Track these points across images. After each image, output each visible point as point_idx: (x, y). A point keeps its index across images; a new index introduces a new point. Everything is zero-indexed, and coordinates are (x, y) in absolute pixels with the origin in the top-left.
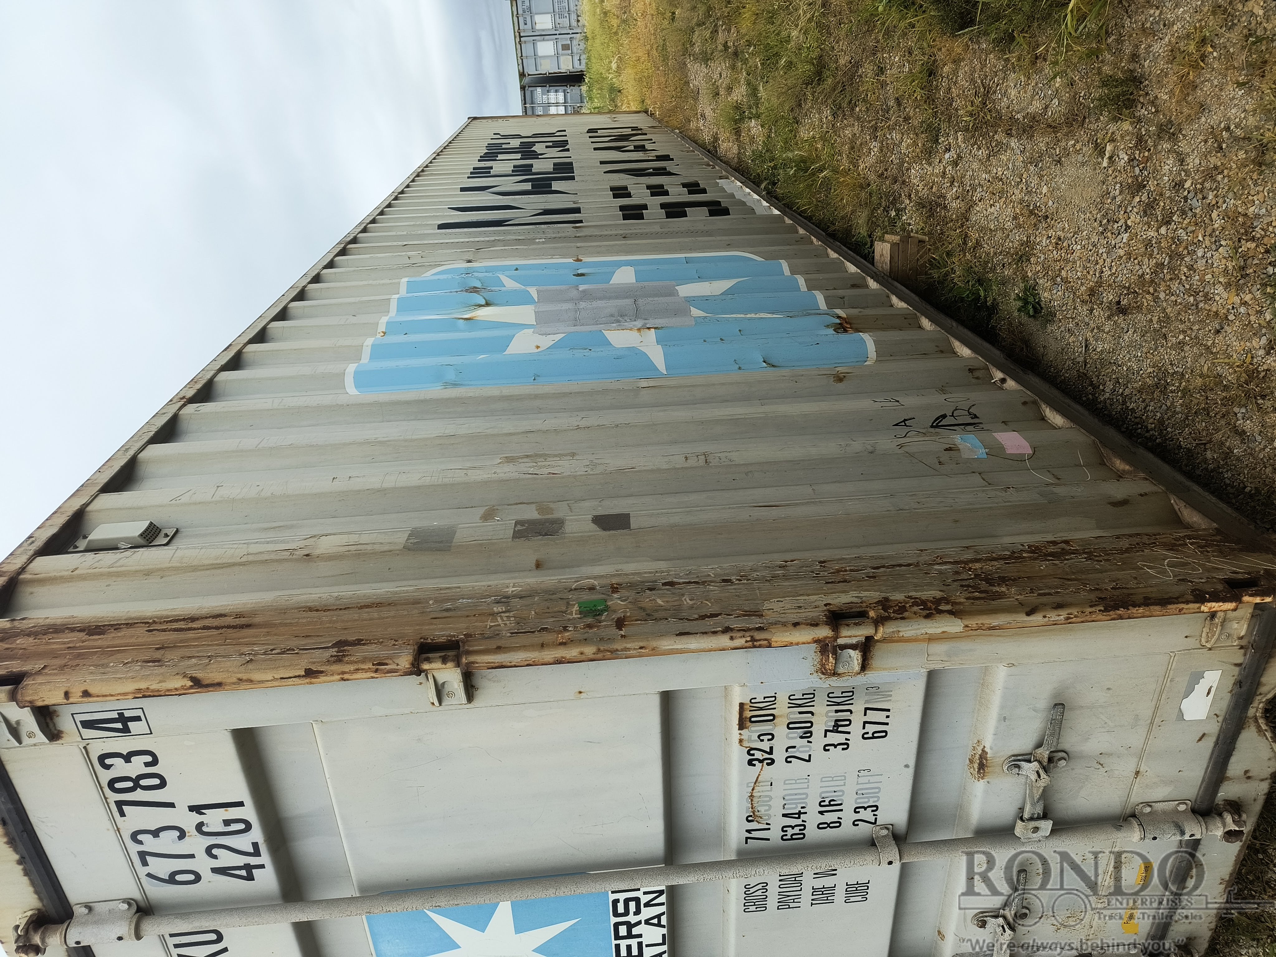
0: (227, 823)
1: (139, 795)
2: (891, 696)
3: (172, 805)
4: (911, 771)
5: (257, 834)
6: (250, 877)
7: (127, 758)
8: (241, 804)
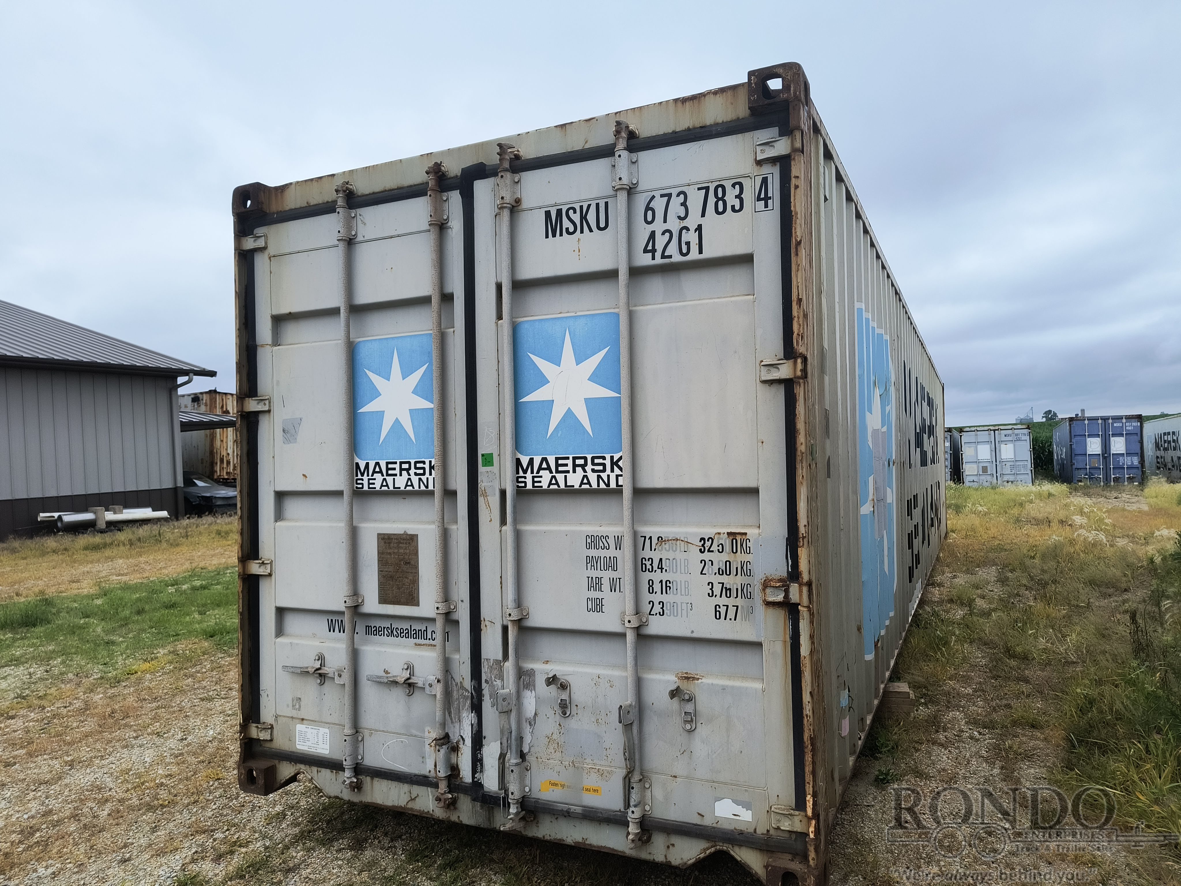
0: (688, 244)
1: (712, 200)
2: (746, 620)
3: (703, 215)
4: (688, 634)
5: (677, 258)
6: (646, 251)
7: (739, 197)
8: (701, 252)
